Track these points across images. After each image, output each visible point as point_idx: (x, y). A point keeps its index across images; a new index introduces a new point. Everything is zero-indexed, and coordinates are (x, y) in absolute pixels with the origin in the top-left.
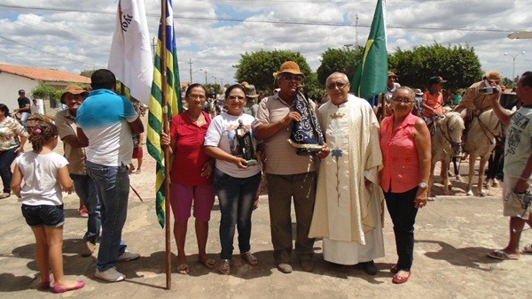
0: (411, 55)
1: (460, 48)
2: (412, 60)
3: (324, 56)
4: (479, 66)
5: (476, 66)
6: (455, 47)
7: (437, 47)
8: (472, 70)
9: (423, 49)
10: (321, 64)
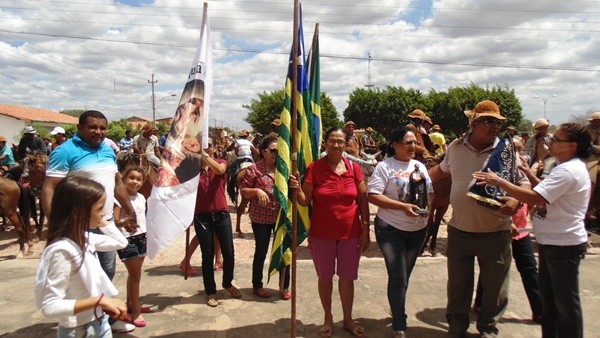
0: (448, 97)
1: (499, 90)
2: (448, 101)
3: (351, 96)
4: (520, 109)
5: (517, 109)
6: (494, 89)
7: (475, 88)
8: (514, 114)
9: (459, 90)
10: (347, 105)
